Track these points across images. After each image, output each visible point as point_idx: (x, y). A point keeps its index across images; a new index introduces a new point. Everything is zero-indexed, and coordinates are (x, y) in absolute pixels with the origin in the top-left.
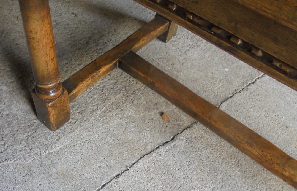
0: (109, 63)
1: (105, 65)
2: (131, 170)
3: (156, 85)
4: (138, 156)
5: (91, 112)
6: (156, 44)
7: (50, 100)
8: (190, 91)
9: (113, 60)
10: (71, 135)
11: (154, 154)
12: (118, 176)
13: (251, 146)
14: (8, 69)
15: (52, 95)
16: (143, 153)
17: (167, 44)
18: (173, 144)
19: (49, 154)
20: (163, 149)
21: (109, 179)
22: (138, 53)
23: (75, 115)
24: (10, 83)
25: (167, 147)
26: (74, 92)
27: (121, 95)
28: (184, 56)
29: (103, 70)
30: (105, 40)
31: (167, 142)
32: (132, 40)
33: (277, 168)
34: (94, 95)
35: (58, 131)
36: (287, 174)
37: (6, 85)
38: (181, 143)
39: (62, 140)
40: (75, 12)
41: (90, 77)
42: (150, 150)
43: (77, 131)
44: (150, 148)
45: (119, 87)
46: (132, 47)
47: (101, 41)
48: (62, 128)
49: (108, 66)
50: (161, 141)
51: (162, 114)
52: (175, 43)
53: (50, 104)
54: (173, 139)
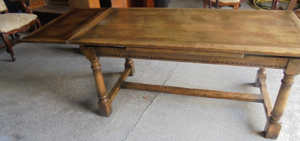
0: (118, 87)
1: (117, 88)
2: (143, 116)
3: (137, 87)
4: (143, 111)
5: (119, 106)
6: (130, 77)
7: (106, 102)
9: (119, 86)
11: (148, 109)
12: (139, 119)
13: (176, 90)
14: (77, 107)
15: (106, 101)
16: (144, 110)
17: (133, 76)
18: (152, 104)
19: (111, 124)
20: (150, 106)
21: (137, 121)
22: (126, 81)
23: (114, 109)
24: (82, 110)
25: (151, 105)
26: (111, 99)
27: (126, 98)
28: (142, 78)
29: (117, 90)
30: (109, 84)
31: (150, 104)
32: (121, 79)
33: (186, 93)
34: (116, 102)
35: (110, 116)
36: (190, 93)
37: (80, 112)
38: (155, 102)
39: (113, 118)
40: (91, 79)
41: (114, 94)
43: (117, 113)
44: (145, 108)
45: (124, 96)
47: (108, 85)
48: (111, 115)
49: (118, 89)
50: (148, 105)
51: (144, 97)
52: (136, 75)
53: (106, 104)
54: (151, 102)
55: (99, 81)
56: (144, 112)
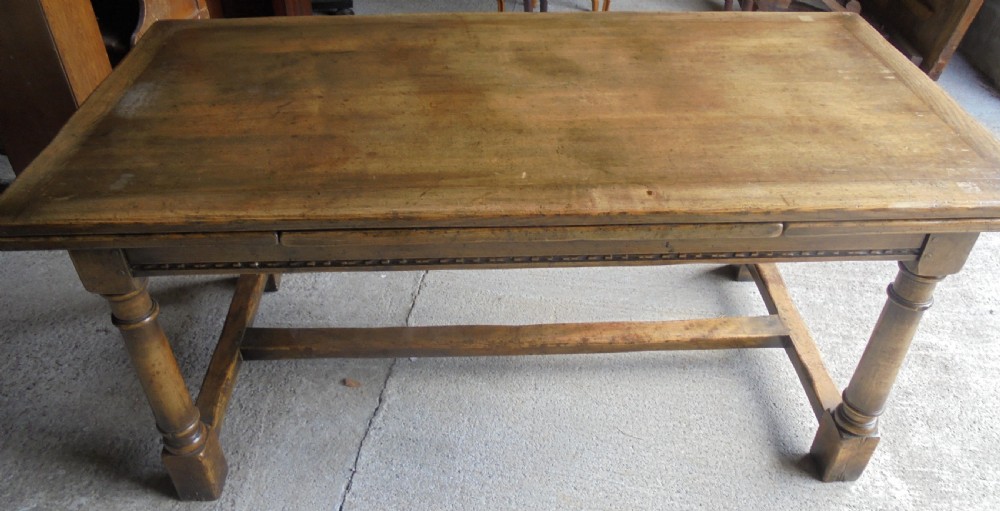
0: (231, 361)
1: (228, 366)
2: (359, 469)
3: (314, 349)
4: (355, 449)
5: (249, 442)
6: (267, 299)
7: (200, 447)
8: (361, 330)
9: (233, 354)
10: (246, 486)
11: (372, 433)
12: (348, 488)
13: (471, 342)
14: (62, 472)
15: (197, 440)
16: (357, 441)
17: (280, 291)
18: (385, 406)
20: (378, 420)
21: (340, 497)
22: (255, 326)
23: (231, 460)
24: (86, 487)
25: (381, 414)
26: (216, 422)
27: (271, 394)
28: (316, 293)
29: (230, 375)
30: (186, 339)
31: (377, 409)
32: (237, 314)
33: (513, 346)
34: (234, 419)
35: (224, 494)
36: (526, 345)
37: (82, 495)
38: (393, 398)
39: (238, 501)
41: (221, 394)
42: (364, 433)
43: (251, 475)
44: (361, 430)
45: (260, 386)
46: (244, 324)
47: (181, 344)
48: (226, 487)
49: (232, 366)
50: (367, 413)
51: (344, 382)
52: (291, 283)
53: (201, 454)
54: (380, 400)
55: (158, 373)
56: (362, 451)
